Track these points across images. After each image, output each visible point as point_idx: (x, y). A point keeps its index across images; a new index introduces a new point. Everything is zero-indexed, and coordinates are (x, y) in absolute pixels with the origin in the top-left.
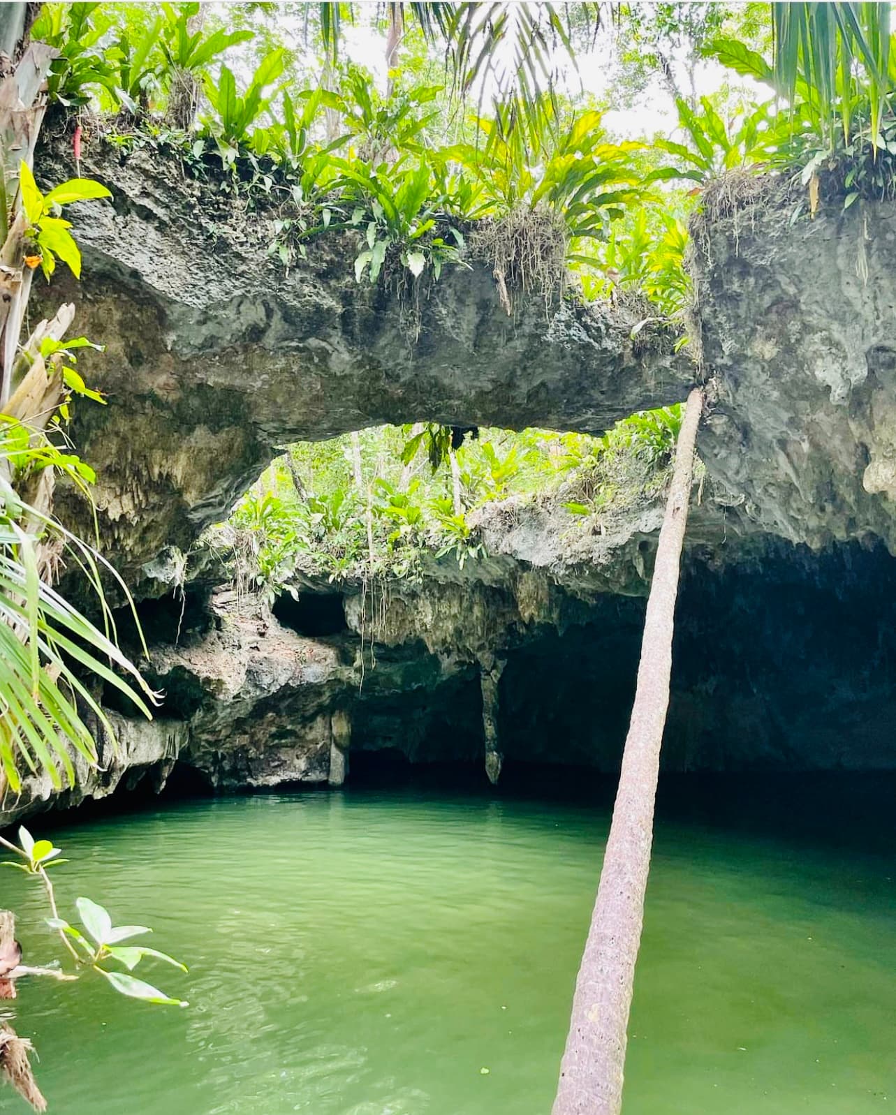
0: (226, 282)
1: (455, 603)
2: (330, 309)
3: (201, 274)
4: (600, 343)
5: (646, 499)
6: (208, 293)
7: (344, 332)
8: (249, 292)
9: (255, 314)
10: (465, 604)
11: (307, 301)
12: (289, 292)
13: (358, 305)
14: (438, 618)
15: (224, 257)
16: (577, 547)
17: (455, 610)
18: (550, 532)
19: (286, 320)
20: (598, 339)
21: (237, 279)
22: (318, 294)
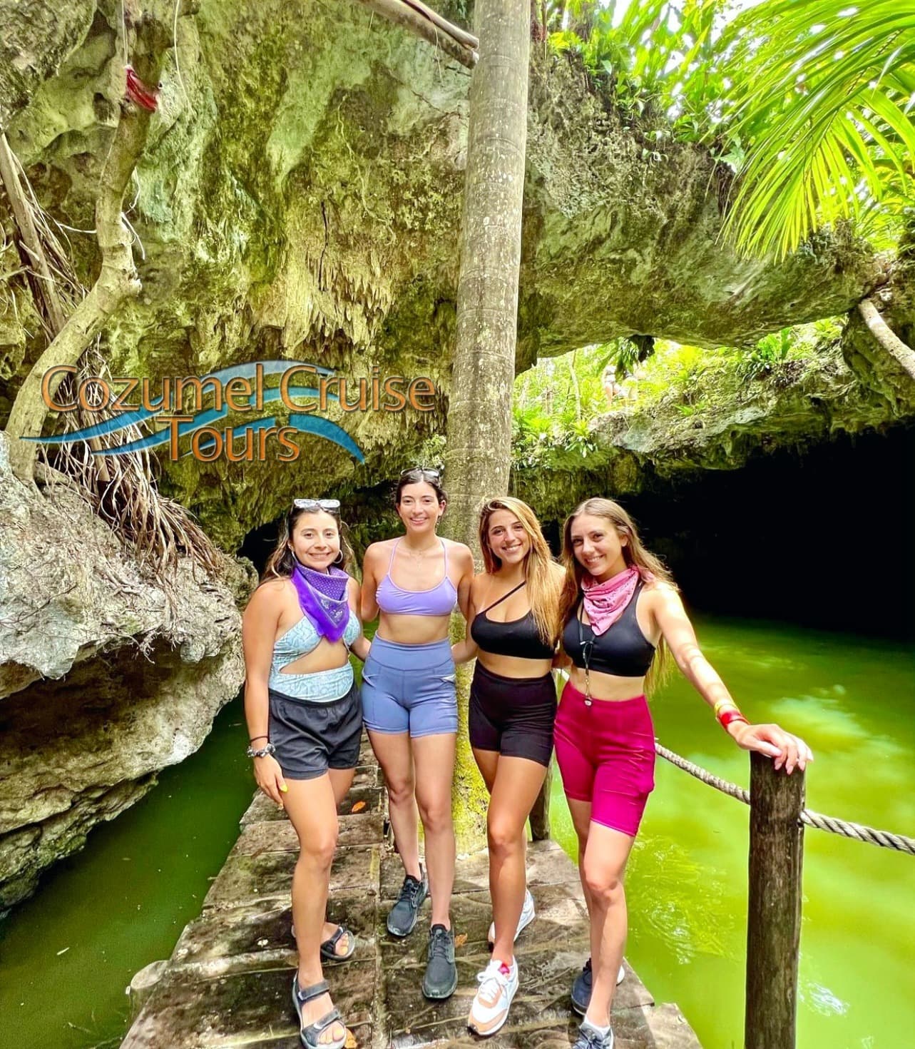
0: (595, 193)
1: (561, 483)
2: (660, 219)
3: (579, 186)
4: (818, 258)
5: (741, 401)
6: (579, 203)
7: (659, 242)
8: (608, 202)
9: (603, 224)
10: (567, 483)
11: (647, 212)
12: (636, 203)
13: (679, 217)
14: (549, 492)
15: (599, 170)
16: (681, 437)
17: (560, 488)
18: (655, 430)
19: (622, 232)
20: (819, 255)
21: (604, 190)
22: (656, 205)
